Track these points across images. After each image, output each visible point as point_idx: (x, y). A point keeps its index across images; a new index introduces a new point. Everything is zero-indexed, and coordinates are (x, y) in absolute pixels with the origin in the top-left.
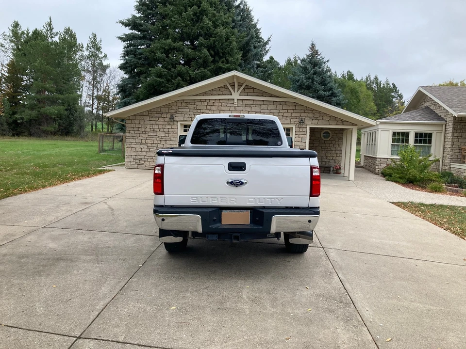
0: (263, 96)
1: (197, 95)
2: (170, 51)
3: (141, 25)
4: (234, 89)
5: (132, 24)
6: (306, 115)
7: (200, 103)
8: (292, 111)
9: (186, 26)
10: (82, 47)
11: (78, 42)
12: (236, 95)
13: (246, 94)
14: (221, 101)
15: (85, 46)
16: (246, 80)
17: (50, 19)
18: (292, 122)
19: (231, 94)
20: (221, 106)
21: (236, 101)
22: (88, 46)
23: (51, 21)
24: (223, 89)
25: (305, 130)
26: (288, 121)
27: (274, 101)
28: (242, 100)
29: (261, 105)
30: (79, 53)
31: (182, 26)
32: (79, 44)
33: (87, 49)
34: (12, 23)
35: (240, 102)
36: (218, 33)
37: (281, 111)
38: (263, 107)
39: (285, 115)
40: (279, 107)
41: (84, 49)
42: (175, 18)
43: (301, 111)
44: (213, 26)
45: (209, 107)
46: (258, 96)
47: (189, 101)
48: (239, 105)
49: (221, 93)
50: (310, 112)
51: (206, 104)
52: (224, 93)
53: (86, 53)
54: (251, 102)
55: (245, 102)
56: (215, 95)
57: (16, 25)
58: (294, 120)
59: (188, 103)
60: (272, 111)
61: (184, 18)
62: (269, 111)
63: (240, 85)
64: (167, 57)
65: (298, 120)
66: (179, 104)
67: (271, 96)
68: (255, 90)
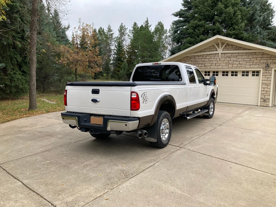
0: (238, 50)
1: (196, 53)
2: (197, 27)
3: (183, 14)
4: (218, 47)
5: (179, 14)
6: (271, 61)
7: (198, 58)
8: (260, 59)
9: (207, 11)
10: (167, 31)
11: (164, 29)
12: (220, 51)
13: (227, 49)
14: (211, 55)
15: (168, 30)
16: (226, 41)
17: (147, 19)
18: (260, 67)
19: (217, 50)
20: (211, 58)
21: (220, 54)
22: (170, 30)
23: (147, 20)
24: (212, 48)
25: (270, 72)
26: (257, 66)
27: (246, 53)
28: (225, 53)
29: (237, 56)
30: (165, 35)
31: (204, 11)
32: (165, 30)
33: (169, 32)
34: (133, 24)
35: (223, 55)
36: (227, 12)
37: (252, 59)
38: (238, 57)
39: (255, 62)
40: (251, 57)
41: (168, 32)
42: (200, 7)
43: (267, 59)
44: (224, 7)
45: (203, 60)
46: (235, 50)
47: (191, 57)
48: (222, 57)
49: (211, 50)
50: (274, 58)
51: (201, 57)
52: (212, 50)
53: (169, 34)
54: (230, 55)
55: (226, 55)
56: (207, 51)
57: (135, 24)
58: (262, 65)
59: (190, 58)
60: (245, 60)
61: (206, 5)
62: (243, 60)
63: (223, 44)
64: (194, 31)
65: (265, 65)
66: (185, 59)
67: (245, 49)
68: (233, 47)
